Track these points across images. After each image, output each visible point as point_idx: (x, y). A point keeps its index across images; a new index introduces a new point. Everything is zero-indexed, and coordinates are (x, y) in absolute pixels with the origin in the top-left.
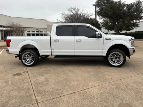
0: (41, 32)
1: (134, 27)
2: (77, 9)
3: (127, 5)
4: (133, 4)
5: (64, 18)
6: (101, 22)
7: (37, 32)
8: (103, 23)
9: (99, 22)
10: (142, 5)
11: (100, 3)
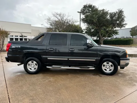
0: (25, 36)
1: (114, 34)
2: (62, 15)
3: (110, 13)
4: (115, 12)
5: (49, 24)
6: (84, 29)
7: (20, 36)
8: (86, 29)
9: (82, 29)
10: (123, 14)
11: (85, 10)
